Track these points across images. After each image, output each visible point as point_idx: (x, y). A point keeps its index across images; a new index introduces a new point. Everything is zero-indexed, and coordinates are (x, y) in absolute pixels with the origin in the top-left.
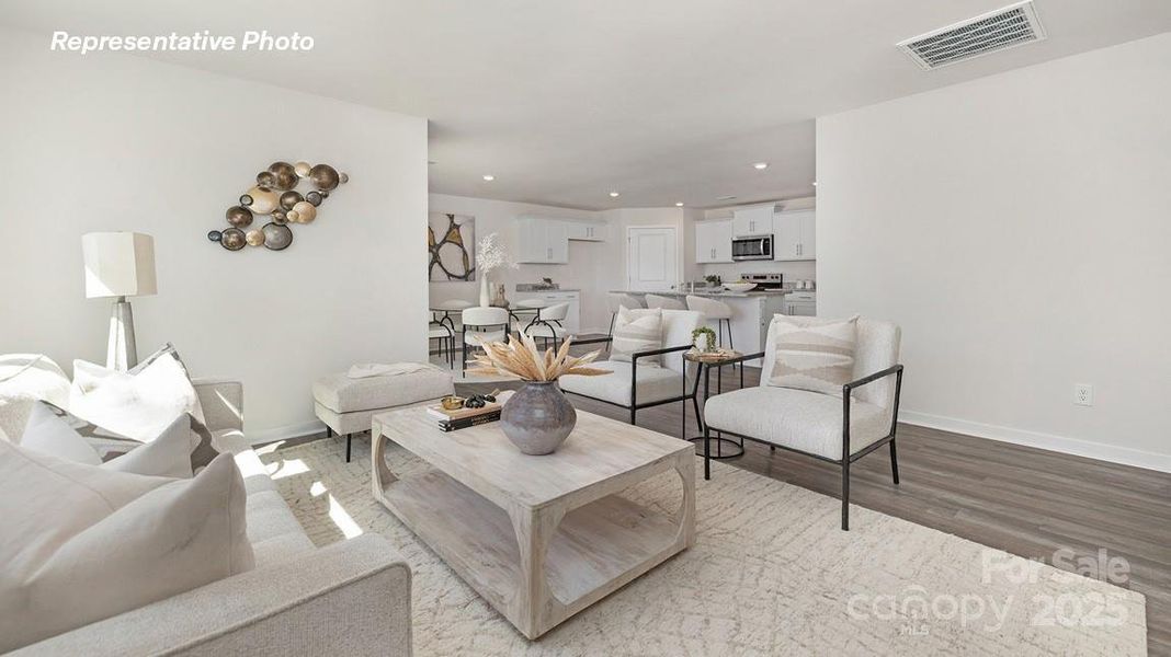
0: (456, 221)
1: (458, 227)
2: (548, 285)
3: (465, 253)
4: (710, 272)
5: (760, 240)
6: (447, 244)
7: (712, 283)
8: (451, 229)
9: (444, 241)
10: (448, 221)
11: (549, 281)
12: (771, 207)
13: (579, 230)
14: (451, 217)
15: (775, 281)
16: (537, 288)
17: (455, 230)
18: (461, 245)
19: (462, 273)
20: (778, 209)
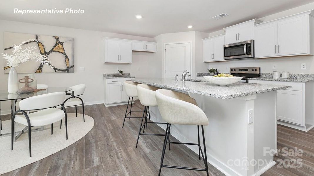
0: (60, 40)
1: (62, 44)
2: (121, 74)
3: (67, 57)
4: (211, 67)
5: (244, 45)
6: (54, 52)
7: (213, 73)
8: (56, 45)
9: (52, 51)
10: (55, 40)
11: (121, 72)
12: (253, 22)
13: (139, 46)
14: (57, 39)
15: (254, 72)
16: (115, 76)
17: (60, 45)
18: (64, 53)
19: (65, 68)
20: (258, 22)
